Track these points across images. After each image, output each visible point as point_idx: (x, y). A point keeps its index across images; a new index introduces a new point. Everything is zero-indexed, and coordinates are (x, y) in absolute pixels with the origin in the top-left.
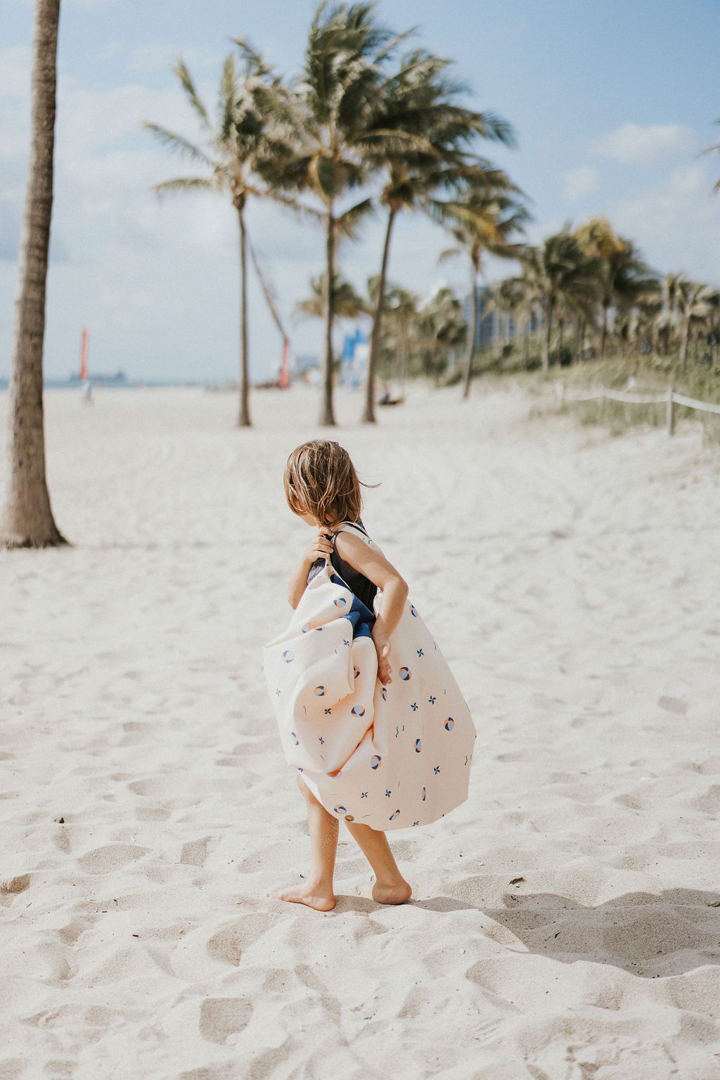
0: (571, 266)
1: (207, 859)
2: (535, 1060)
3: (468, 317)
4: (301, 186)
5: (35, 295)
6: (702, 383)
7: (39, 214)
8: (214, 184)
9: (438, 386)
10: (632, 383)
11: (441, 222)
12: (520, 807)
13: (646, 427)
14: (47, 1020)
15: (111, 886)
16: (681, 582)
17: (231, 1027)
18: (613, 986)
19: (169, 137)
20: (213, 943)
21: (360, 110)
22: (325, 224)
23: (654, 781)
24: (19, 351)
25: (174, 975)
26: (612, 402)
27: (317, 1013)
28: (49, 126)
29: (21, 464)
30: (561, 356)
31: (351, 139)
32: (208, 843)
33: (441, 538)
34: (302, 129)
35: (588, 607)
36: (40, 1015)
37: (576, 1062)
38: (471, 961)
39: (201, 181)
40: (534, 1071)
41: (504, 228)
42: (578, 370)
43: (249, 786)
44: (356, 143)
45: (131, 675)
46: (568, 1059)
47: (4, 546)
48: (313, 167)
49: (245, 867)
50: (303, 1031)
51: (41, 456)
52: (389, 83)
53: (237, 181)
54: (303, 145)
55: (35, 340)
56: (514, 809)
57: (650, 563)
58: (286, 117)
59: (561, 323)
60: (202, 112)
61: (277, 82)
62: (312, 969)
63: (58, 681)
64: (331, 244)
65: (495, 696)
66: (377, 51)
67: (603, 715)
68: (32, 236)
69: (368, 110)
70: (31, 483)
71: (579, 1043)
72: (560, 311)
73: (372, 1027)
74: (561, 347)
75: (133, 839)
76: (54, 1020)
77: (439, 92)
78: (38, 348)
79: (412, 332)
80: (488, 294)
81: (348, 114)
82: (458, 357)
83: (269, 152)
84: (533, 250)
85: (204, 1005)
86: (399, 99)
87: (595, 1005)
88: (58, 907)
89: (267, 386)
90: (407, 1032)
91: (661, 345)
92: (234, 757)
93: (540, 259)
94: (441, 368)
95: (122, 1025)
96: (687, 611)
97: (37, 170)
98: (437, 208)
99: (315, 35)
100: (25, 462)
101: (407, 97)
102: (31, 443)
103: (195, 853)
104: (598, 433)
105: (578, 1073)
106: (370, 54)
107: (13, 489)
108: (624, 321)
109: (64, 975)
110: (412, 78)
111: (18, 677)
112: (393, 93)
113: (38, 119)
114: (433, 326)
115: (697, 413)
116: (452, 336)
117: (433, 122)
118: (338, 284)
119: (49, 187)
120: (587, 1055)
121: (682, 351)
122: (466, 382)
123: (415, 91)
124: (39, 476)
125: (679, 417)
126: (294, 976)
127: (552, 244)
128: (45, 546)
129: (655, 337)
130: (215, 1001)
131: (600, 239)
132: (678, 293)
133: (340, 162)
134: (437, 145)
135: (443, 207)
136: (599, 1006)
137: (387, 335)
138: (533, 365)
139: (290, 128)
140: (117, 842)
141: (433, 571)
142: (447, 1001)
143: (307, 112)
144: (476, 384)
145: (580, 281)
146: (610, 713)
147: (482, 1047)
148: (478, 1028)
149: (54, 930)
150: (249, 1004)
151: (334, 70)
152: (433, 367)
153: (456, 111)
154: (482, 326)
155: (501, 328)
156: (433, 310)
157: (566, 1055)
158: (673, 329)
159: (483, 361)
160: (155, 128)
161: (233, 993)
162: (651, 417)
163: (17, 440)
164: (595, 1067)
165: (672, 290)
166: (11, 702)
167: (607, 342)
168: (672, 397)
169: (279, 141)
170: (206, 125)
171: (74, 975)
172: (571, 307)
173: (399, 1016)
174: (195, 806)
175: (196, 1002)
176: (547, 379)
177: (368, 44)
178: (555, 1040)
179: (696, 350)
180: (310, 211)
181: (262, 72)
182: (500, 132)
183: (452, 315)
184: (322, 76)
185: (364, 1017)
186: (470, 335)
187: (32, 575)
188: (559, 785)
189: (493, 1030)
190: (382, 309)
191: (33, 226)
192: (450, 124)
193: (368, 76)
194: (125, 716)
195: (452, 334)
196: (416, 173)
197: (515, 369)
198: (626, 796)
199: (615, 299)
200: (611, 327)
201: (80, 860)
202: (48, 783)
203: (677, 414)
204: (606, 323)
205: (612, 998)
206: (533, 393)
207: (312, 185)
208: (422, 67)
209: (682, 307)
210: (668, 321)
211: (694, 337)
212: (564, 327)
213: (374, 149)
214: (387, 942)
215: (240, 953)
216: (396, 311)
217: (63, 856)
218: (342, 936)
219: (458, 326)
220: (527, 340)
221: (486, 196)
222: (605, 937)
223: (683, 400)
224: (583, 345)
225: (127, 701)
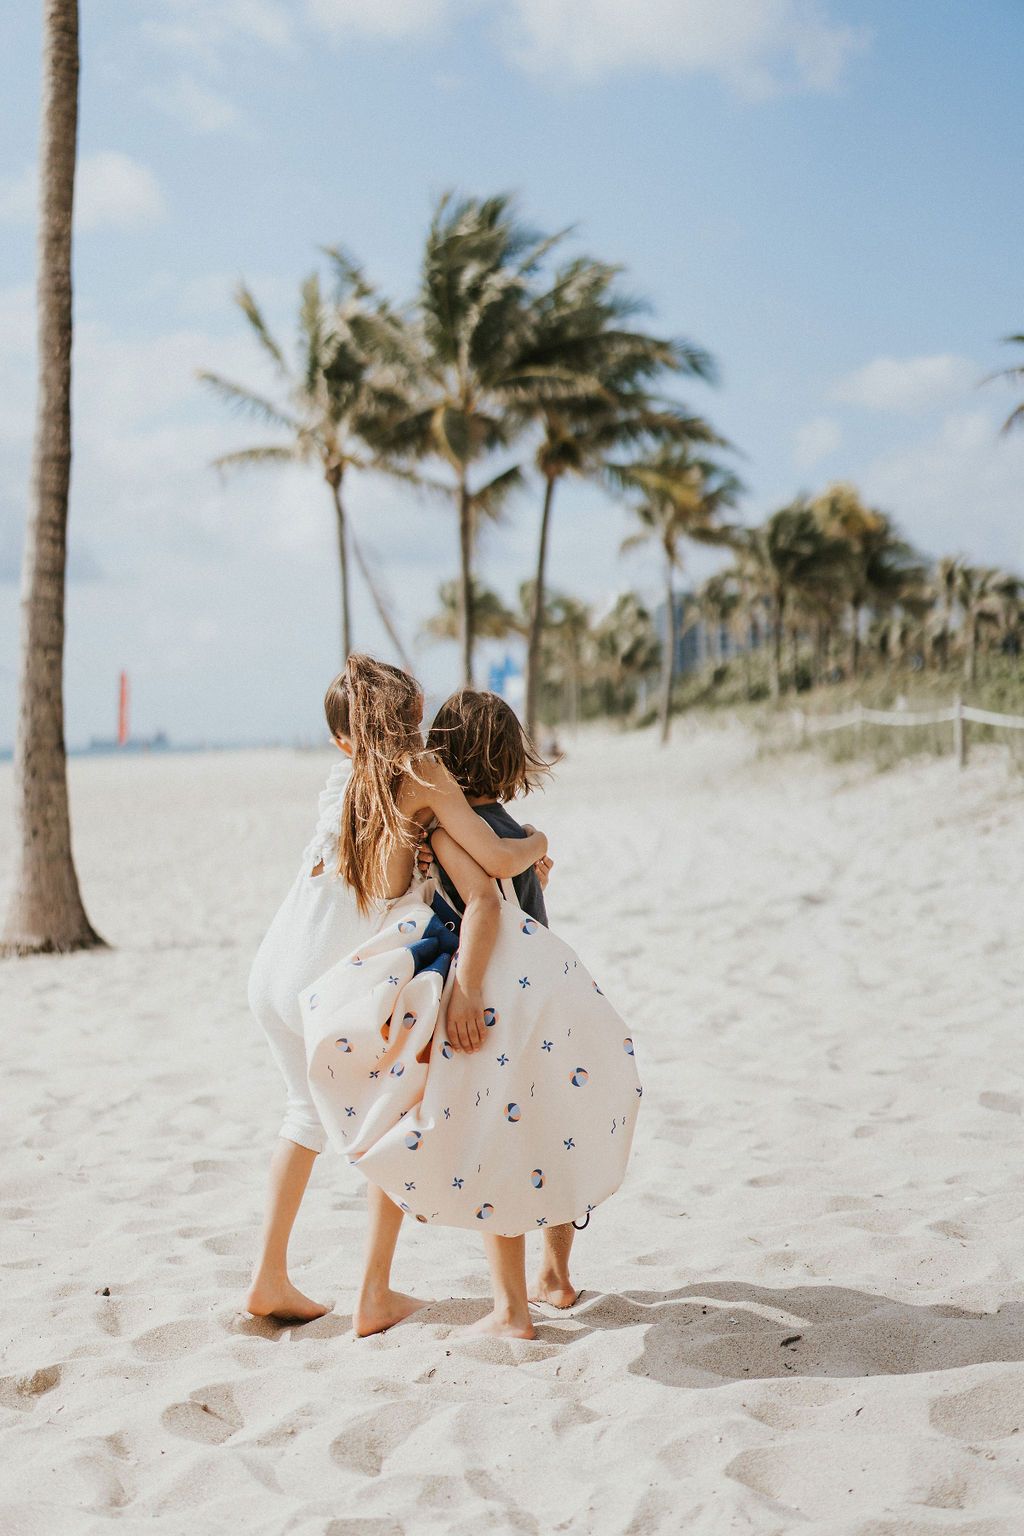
0: (806, 549)
3: (663, 632)
4: (421, 452)
5: (49, 592)
6: (1002, 694)
7: (53, 477)
8: (299, 452)
9: (624, 729)
10: (901, 703)
11: (618, 498)
12: (787, 1245)
13: (927, 757)
16: (996, 947)
18: (950, 1477)
19: (234, 391)
20: (339, 1446)
21: (501, 341)
22: (456, 503)
23: (984, 1199)
24: (28, 673)
25: (281, 1492)
26: (875, 727)
28: (63, 355)
29: (35, 833)
30: (797, 678)
31: (487, 380)
33: (644, 912)
34: (420, 370)
35: (864, 987)
38: (732, 1451)
39: (280, 450)
41: (711, 502)
42: (820, 695)
44: (496, 387)
45: (201, 1101)
47: (14, 951)
48: (438, 423)
51: (64, 821)
52: (540, 305)
53: (331, 448)
54: (422, 394)
55: (52, 656)
56: (780, 1248)
57: (948, 927)
58: (395, 355)
59: (796, 633)
60: (276, 354)
61: (383, 308)
62: (491, 1475)
63: (97, 1115)
64: (466, 529)
65: (737, 1103)
66: (521, 259)
67: (900, 1121)
68: (43, 509)
69: (511, 342)
70: (50, 860)
72: (792, 615)
74: (796, 668)
77: (610, 312)
78: (56, 667)
79: (589, 652)
80: (689, 599)
81: (484, 349)
82: (650, 690)
83: (372, 406)
84: (752, 533)
85: (330, 1529)
86: (554, 325)
87: (925, 1504)
88: (103, 1408)
91: (938, 659)
93: (763, 544)
94: (628, 704)
96: (1007, 983)
97: (47, 416)
98: (614, 475)
99: (435, 238)
100: (42, 829)
101: (564, 322)
102: (50, 802)
104: (857, 770)
106: (512, 264)
107: (25, 869)
108: (882, 629)
109: (116, 1501)
110: (571, 295)
111: (36, 1111)
112: (544, 315)
113: (47, 344)
114: (614, 648)
115: (998, 734)
116: (641, 660)
117: (601, 358)
118: (479, 592)
119: (66, 439)
121: (968, 667)
122: (664, 721)
123: (575, 314)
124: (62, 849)
125: (973, 741)
126: (465, 1485)
127: (780, 521)
128: (73, 950)
129: (928, 649)
130: (346, 1523)
131: (845, 513)
132: (959, 581)
133: (475, 416)
134: (609, 384)
135: (624, 474)
136: (932, 1505)
137: (549, 661)
138: (757, 694)
139: (403, 372)
140: (188, 1316)
141: (636, 952)
142: (699, 1509)
143: (426, 349)
144: (679, 724)
145: (818, 573)
146: (910, 1118)
149: (99, 1438)
150: (398, 1527)
151: (463, 289)
152: (614, 704)
153: (633, 338)
154: (682, 644)
155: (709, 647)
156: (613, 625)
158: (953, 636)
159: (685, 693)
160: (213, 379)
161: (373, 1511)
162: (932, 743)
163: (30, 798)
165: (950, 578)
166: (27, 1144)
167: (861, 659)
168: (961, 712)
169: (387, 389)
170: (283, 372)
171: (130, 1500)
172: (808, 608)
174: (303, 1267)
175: (317, 1526)
176: (779, 708)
177: (509, 250)
179: (988, 665)
180: (435, 486)
181: (363, 292)
182: (697, 364)
183: (641, 629)
184: (445, 299)
186: (667, 657)
187: (55, 986)
188: (844, 1214)
190: (539, 623)
191: (44, 494)
192: (626, 357)
193: (512, 293)
194: (195, 1153)
195: (641, 656)
196: (585, 425)
197: (733, 700)
198: (945, 1222)
199: (872, 596)
200: (864, 635)
201: (135, 1343)
202: (86, 1246)
203: (969, 737)
204: (857, 630)
205: (951, 1494)
206: (762, 728)
207: (437, 447)
208: (584, 279)
209: (965, 601)
210: (946, 623)
211: (984, 647)
212: (799, 640)
213: (522, 394)
214: (603, 1432)
215: (381, 1458)
216: (559, 626)
217: (109, 1340)
218: (534, 1426)
219: (649, 644)
220: (747, 661)
221: (683, 458)
222: (931, 1410)
223: (978, 716)
224: (827, 665)
225: (198, 1136)
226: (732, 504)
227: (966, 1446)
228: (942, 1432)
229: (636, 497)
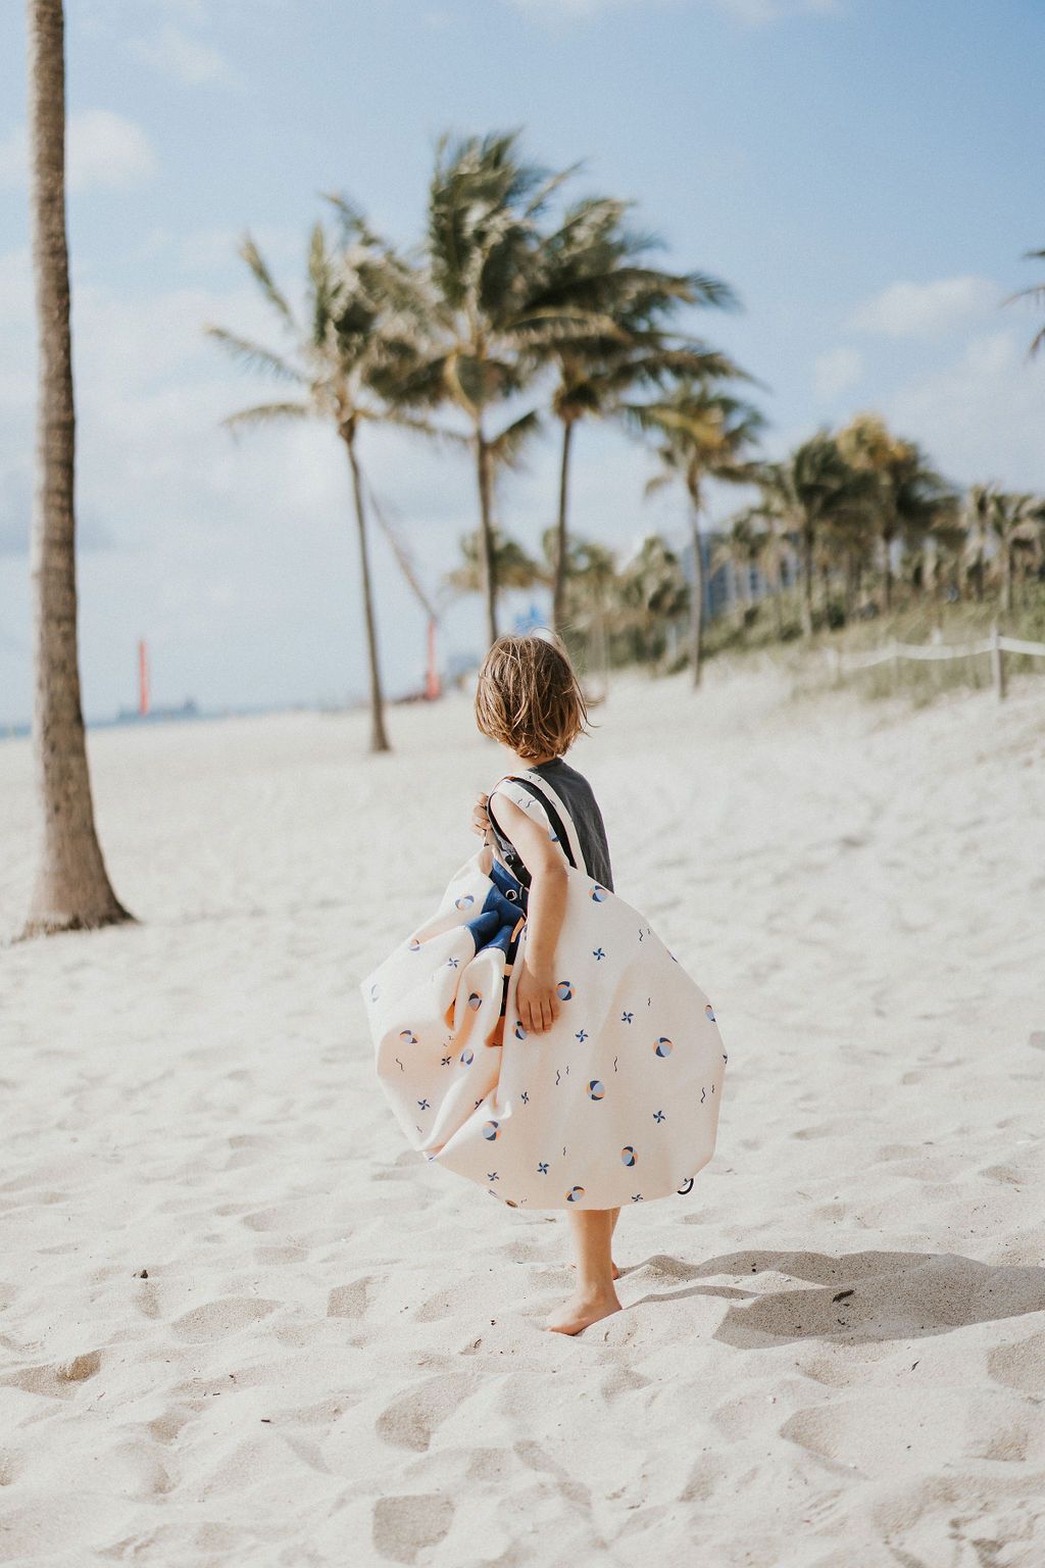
0: (834, 484)
1: (368, 1309)
2: (902, 1544)
3: (690, 575)
4: (435, 401)
5: (59, 562)
6: (1040, 623)
7: (58, 444)
8: (312, 409)
9: (655, 676)
10: (937, 637)
11: (637, 439)
12: (836, 1198)
13: (965, 691)
14: (137, 1549)
15: (226, 1355)
17: (422, 1538)
18: (1011, 1429)
19: (243, 346)
20: (386, 1422)
21: (508, 285)
22: (473, 451)
23: (1036, 1143)
24: (43, 645)
25: (328, 1471)
26: (911, 662)
27: (554, 1506)
28: (63, 319)
29: (57, 809)
30: (830, 616)
31: (497, 326)
32: (368, 1287)
33: (680, 862)
34: (430, 317)
35: (908, 929)
36: (125, 1543)
37: (967, 1539)
38: (786, 1412)
39: (290, 406)
40: (903, 1557)
41: (734, 438)
42: (854, 631)
43: (424, 1206)
44: (508, 330)
45: (236, 1075)
46: (954, 1537)
47: (42, 930)
48: (451, 370)
49: (426, 1314)
50: (534, 1532)
51: (86, 795)
52: (548, 245)
53: (343, 402)
54: (433, 343)
55: (65, 627)
56: (829, 1201)
57: (992, 864)
58: (405, 300)
59: (825, 570)
60: (277, 299)
61: (390, 255)
62: (541, 1446)
63: (129, 1093)
64: (484, 477)
65: (782, 1054)
66: (527, 198)
67: (950, 1065)
68: (49, 478)
69: (519, 284)
70: (74, 836)
71: (969, 1514)
72: (820, 553)
73: (641, 1518)
74: (828, 606)
75: (255, 1292)
76: (147, 1549)
77: (621, 249)
78: (70, 638)
79: (611, 602)
80: (717, 538)
81: (493, 293)
82: (680, 634)
83: (384, 357)
84: (775, 468)
85: (378, 1508)
86: (565, 264)
87: (986, 1457)
88: (145, 1393)
89: (409, 700)
90: (696, 1520)
91: (973, 589)
92: (396, 1169)
93: (789, 481)
94: (658, 650)
95: (252, 1548)
97: (49, 382)
98: (634, 414)
99: (438, 181)
100: (63, 805)
101: (576, 262)
102: (70, 777)
103: (349, 1301)
104: (894, 707)
105: (971, 1556)
106: (519, 204)
107: (49, 846)
108: (915, 562)
109: (160, 1488)
110: (582, 233)
111: (68, 1093)
112: (554, 256)
113: (46, 309)
114: (641, 592)
115: (1038, 664)
116: (669, 604)
117: (616, 295)
118: (500, 544)
119: (69, 405)
120: (984, 1528)
121: (1004, 596)
122: (696, 664)
123: (586, 252)
124: (85, 824)
125: (1011, 672)
126: (515, 1457)
127: (803, 458)
128: (101, 926)
129: (963, 580)
130: (394, 1501)
131: (870, 444)
132: (992, 509)
133: (488, 361)
134: (624, 322)
135: (643, 414)
136: (993, 1459)
137: (576, 611)
138: (789, 634)
139: (412, 319)
140: (229, 1295)
141: (674, 904)
142: (754, 1472)
143: (435, 295)
144: (710, 669)
145: (847, 506)
146: (958, 1062)
147: (816, 1533)
148: (807, 1505)
149: (141, 1424)
150: (448, 1503)
151: (469, 231)
152: (644, 650)
153: (646, 275)
154: (711, 587)
155: (739, 588)
156: (640, 570)
157: (951, 1531)
158: (988, 565)
159: (716, 636)
160: (220, 334)
161: (422, 1487)
162: (970, 675)
163: (50, 774)
164: (996, 1545)
165: (982, 506)
166: (61, 1126)
167: (895, 593)
168: (998, 643)
169: (397, 339)
170: (290, 325)
171: (174, 1486)
172: (837, 545)
173: (682, 1499)
174: (344, 1240)
175: (364, 1506)
176: (813, 647)
177: (513, 191)
178: (929, 1512)
179: (1025, 593)
180: (451, 435)
181: (369, 241)
182: (713, 293)
183: (668, 573)
184: (451, 242)
185: (628, 1506)
186: (695, 600)
187: (83, 964)
188: (893, 1163)
189: (831, 1507)
190: (564, 571)
191: (49, 462)
192: (640, 294)
193: (515, 235)
194: (232, 1128)
195: (669, 600)
196: (604, 367)
197: (764, 642)
198: (997, 1168)
199: (903, 529)
200: (897, 569)
201: (175, 1325)
202: (122, 1228)
203: (1007, 668)
204: (888, 564)
205: (1012, 1446)
206: (794, 669)
207: (451, 394)
208: (597, 217)
209: (998, 528)
210: (980, 553)
211: (1020, 574)
212: (829, 575)
213: (535, 337)
214: (653, 1397)
215: (429, 1433)
216: (585, 573)
217: (149, 1323)
218: (584, 1394)
219: (677, 587)
220: (777, 602)
221: (704, 394)
222: (990, 1361)
223: (1015, 646)
224: (859, 601)
225: (234, 1110)
226: (754, 441)
227: (1026, 1396)
228: (1001, 1383)
229: (657, 438)
